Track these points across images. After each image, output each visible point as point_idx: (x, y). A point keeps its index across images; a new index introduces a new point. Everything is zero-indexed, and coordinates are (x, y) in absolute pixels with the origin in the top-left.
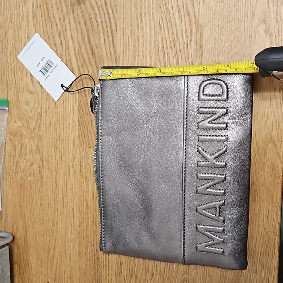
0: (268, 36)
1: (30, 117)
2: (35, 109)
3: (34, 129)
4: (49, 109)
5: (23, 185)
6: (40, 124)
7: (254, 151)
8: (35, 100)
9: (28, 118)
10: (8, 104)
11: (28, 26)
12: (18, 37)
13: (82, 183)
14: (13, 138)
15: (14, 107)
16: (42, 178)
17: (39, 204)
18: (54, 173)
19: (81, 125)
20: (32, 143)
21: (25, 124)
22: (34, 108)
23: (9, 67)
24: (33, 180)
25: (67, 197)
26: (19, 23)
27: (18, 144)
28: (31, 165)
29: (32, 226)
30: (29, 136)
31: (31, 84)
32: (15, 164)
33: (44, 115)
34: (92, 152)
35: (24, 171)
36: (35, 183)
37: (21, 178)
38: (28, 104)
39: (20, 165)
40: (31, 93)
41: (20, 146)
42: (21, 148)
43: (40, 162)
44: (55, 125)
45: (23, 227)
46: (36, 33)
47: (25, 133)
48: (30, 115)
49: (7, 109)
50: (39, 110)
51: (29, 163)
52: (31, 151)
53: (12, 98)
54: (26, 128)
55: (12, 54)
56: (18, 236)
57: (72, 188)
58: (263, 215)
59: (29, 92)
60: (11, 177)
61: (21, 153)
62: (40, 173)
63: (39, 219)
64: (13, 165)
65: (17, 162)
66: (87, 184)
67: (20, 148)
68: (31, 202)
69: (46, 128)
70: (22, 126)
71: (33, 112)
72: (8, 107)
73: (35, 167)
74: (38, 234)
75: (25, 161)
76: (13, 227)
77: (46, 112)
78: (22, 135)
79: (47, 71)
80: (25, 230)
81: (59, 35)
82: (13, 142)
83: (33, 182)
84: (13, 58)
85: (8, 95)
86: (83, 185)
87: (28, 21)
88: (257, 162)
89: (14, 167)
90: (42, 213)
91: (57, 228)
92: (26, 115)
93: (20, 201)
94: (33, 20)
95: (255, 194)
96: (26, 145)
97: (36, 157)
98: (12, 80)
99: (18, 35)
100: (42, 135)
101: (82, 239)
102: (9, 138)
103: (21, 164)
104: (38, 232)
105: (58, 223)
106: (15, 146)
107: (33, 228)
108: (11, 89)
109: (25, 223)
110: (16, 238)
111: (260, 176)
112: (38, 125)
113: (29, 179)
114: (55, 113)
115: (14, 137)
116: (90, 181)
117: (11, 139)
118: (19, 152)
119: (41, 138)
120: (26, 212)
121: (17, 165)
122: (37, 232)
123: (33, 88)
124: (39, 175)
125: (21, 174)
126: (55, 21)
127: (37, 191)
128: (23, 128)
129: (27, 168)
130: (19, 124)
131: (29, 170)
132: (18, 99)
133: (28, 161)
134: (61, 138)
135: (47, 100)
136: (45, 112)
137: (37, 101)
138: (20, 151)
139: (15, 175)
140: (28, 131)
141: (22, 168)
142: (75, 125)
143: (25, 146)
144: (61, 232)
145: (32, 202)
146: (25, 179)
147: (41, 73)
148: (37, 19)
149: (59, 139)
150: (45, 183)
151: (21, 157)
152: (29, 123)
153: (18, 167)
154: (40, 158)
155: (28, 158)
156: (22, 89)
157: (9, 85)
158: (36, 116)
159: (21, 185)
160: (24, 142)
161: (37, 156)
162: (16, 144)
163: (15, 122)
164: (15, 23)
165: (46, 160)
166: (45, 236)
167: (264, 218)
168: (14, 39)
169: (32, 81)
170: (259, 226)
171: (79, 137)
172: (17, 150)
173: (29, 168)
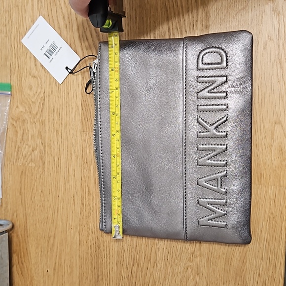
0: (276, 14)
1: (33, 102)
2: (38, 93)
3: (37, 114)
4: (52, 93)
5: (24, 172)
6: (42, 109)
7: (261, 133)
8: (38, 84)
9: (31, 103)
10: (11, 88)
11: (33, 10)
12: (23, 21)
13: (84, 169)
14: (15, 124)
15: (16, 92)
16: (44, 164)
17: (40, 191)
18: (56, 159)
19: (84, 109)
20: (34, 128)
21: (27, 109)
22: (36, 93)
23: (12, 51)
24: (34, 166)
25: (68, 183)
26: (24, 6)
27: (20, 129)
28: (33, 151)
29: (32, 214)
30: (32, 121)
31: (35, 68)
32: (16, 149)
33: (47, 100)
34: (92, 136)
35: (25, 157)
36: (36, 169)
37: (22, 164)
38: (31, 88)
39: (21, 151)
40: (34, 77)
41: (21, 132)
42: (23, 134)
43: (42, 147)
44: (57, 109)
45: (23, 214)
46: (41, 16)
47: (27, 118)
48: (33, 100)
49: (10, 93)
50: (42, 95)
51: (31, 149)
52: (33, 136)
53: (14, 83)
54: (29, 113)
55: (16, 38)
56: (17, 224)
57: (73, 174)
58: (270, 198)
59: (33, 76)
60: (12, 163)
61: (22, 139)
62: (41, 159)
63: (40, 206)
64: (15, 151)
65: (19, 148)
66: (90, 170)
67: (21, 134)
68: (32, 188)
69: (49, 113)
70: (24, 111)
71: (36, 96)
72: (11, 91)
73: (36, 152)
74: (39, 222)
75: (27, 147)
76: (13, 215)
77: (49, 96)
78: (24, 120)
79: (51, 55)
80: (25, 217)
81: (64, 18)
82: (15, 127)
83: (34, 168)
84: (17, 42)
85: (11, 80)
86: (85, 171)
87: (33, 5)
88: (263, 144)
89: (16, 153)
90: (43, 200)
91: (58, 216)
92: (29, 99)
93: (21, 188)
94: (38, 4)
95: (261, 178)
96: (28, 131)
97: (38, 143)
98: (15, 64)
99: (22, 19)
100: (44, 120)
101: (83, 226)
102: (11, 124)
103: (23, 150)
104: (39, 220)
105: (59, 211)
106: (17, 132)
107: (33, 216)
108: (14, 73)
109: (26, 210)
110: (15, 226)
111: (267, 159)
112: (40, 109)
113: (30, 165)
114: (58, 97)
115: (16, 122)
116: (92, 166)
117: (14, 125)
118: (21, 137)
119: (43, 123)
120: (26, 199)
121: (18, 151)
122: (37, 220)
123: (37, 72)
124: (41, 161)
125: (22, 160)
126: (60, 4)
127: (38, 177)
128: (25, 113)
129: (28, 154)
130: (21, 109)
131: (30, 157)
132: (21, 83)
133: (30, 147)
134: (63, 123)
135: (50, 85)
136: (47, 96)
137: (40, 86)
138: (22, 137)
139: (16, 162)
140: (30, 116)
141: (24, 154)
142: (78, 109)
143: (27, 131)
144: (62, 219)
145: (33, 189)
146: (27, 165)
147: (45, 56)
148: (41, 2)
149: (62, 124)
150: (46, 170)
151: (22, 143)
152: (32, 108)
153: (19, 153)
154: (42, 143)
155: (29, 143)
156: (26, 73)
157: (12, 70)
158: (39, 101)
159: (22, 172)
160: (26, 127)
161: (39, 141)
162: (18, 129)
163: (18, 107)
164: (20, 7)
165: (48, 146)
166: (45, 224)
167: (270, 202)
168: (18, 23)
169: (35, 65)
170: (265, 210)
171: (82, 121)
172: (19, 135)
173: (31, 154)
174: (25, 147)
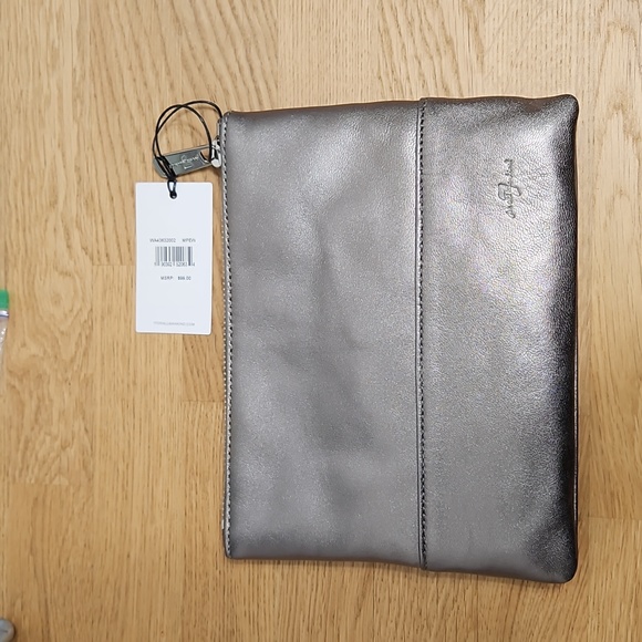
0: (631, 139)
1: (62, 333)
2: (75, 313)
3: (72, 360)
4: (109, 312)
5: (40, 499)
6: (86, 349)
7: (608, 401)
8: (75, 292)
9: (58, 335)
10: (8, 301)
11: (61, 119)
12: (36, 146)
13: (191, 489)
14: (17, 384)
15: (21, 310)
16: (90, 479)
17: (81, 544)
18: (121, 467)
19: (189, 348)
20: (66, 395)
21: (49, 350)
22: (71, 311)
23: (10, 215)
24: (67, 483)
25: (152, 522)
26: (40, 112)
27: (31, 397)
28: (63, 448)
29: (61, 600)
30: (59, 377)
31: (66, 255)
32: (21, 446)
33: (97, 327)
34: (216, 413)
35: (44, 462)
36: (72, 491)
37: (37, 480)
38: (57, 300)
39: (34, 448)
40: (66, 274)
41: (34, 403)
42: (38, 408)
43: (86, 438)
44: (124, 349)
45: (39, 602)
47: (48, 371)
48: (63, 328)
49: (4, 313)
50: (85, 316)
51: (57, 443)
52: (62, 413)
53: (16, 287)
54: (52, 359)
55: (19, 184)
56: (25, 625)
57: (165, 501)
58: (635, 549)
59: (61, 273)
60: (11, 479)
61: (36, 420)
62: (85, 467)
63: (82, 581)
64: (17, 450)
65: (27, 442)
66: (205, 491)
67: (34, 408)
68: (60, 538)
69: (103, 358)
70: (41, 355)
71: (70, 320)
72: (7, 308)
73: (71, 452)
74: (79, 619)
75: (48, 438)
76: (13, 605)
77: (103, 318)
78: (40, 377)
80: (43, 609)
81: (138, 139)
82: (19, 393)
83: (67, 489)
84: (23, 193)
85: (6, 281)
86: (194, 492)
87: (61, 109)
88: (614, 426)
89: (20, 455)
90: (89, 565)
91: (127, 602)
92: (52, 327)
93: (33, 539)
94: (74, 106)
95: (612, 502)
96: (51, 401)
97: (76, 429)
98: (18, 245)
99: (36, 141)
100: (92, 375)
101: (191, 626)
102: (8, 384)
103: (37, 447)
104: (79, 614)
105: (131, 590)
106: (22, 404)
107: (64, 604)
108: (15, 266)
109: (45, 592)
110: (19, 633)
111: (625, 458)
112: (81, 350)
113: (56, 482)
114: (126, 321)
115: (21, 380)
116: (211, 482)
117: (14, 387)
118: (33, 417)
119: (88, 382)
120: (46, 566)
121: (26, 448)
122: (75, 615)
123: (72, 263)
124: (83, 473)
125: (36, 470)
126: (128, 108)
127: (76, 510)
128: (43, 359)
129: (52, 455)
130: (34, 349)
131: (57, 463)
132: (33, 289)
133: (56, 438)
134: (138, 381)
135: (105, 292)
136: (99, 318)
137: (80, 294)
138: (36, 415)
139: (20, 475)
140: (56, 367)
141: (40, 456)
142: (175, 349)
143: (47, 402)
144: (138, 611)
145: (64, 540)
146: (47, 482)
148: (82, 103)
149: (135, 383)
150: (96, 491)
151: (37, 428)
152: (59, 348)
153: (28, 453)
154: (86, 430)
155: (54, 430)
156: (44, 266)
157: (11, 258)
158: (78, 331)
159: (36, 499)
160: (46, 392)
161: (78, 425)
162: (26, 397)
163: (24, 345)
164: (29, 113)
165: (101, 436)
166: (96, 624)
167: (636, 558)
168: (25, 149)
169: (69, 247)
170: (625, 578)
171: (185, 377)
172: (27, 411)
173: (58, 456)
174: (44, 441)
